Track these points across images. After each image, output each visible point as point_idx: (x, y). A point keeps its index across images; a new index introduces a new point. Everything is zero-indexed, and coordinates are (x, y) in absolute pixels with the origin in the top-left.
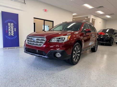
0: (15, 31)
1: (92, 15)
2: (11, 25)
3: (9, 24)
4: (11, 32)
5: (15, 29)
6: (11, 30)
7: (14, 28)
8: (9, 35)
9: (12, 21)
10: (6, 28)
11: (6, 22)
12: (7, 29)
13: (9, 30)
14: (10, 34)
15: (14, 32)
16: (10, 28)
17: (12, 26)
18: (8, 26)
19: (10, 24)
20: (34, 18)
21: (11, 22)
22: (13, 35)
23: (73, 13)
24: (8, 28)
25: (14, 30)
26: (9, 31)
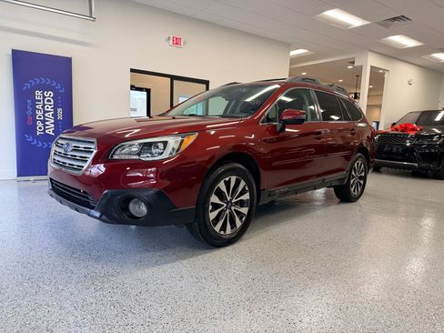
0: (60, 117)
1: (371, 51)
2: (44, 97)
3: (38, 93)
4: (44, 121)
5: (60, 110)
6: (46, 115)
7: (55, 108)
8: (38, 133)
9: (49, 82)
10: (27, 110)
11: (27, 86)
12: (29, 112)
13: (39, 113)
14: (40, 128)
15: (56, 122)
16: (43, 107)
17: (49, 101)
18: (34, 102)
19: (43, 93)
20: (132, 70)
21: (44, 88)
22: (51, 133)
23: (290, 46)
24: (34, 109)
25: (55, 115)
26: (40, 117)
